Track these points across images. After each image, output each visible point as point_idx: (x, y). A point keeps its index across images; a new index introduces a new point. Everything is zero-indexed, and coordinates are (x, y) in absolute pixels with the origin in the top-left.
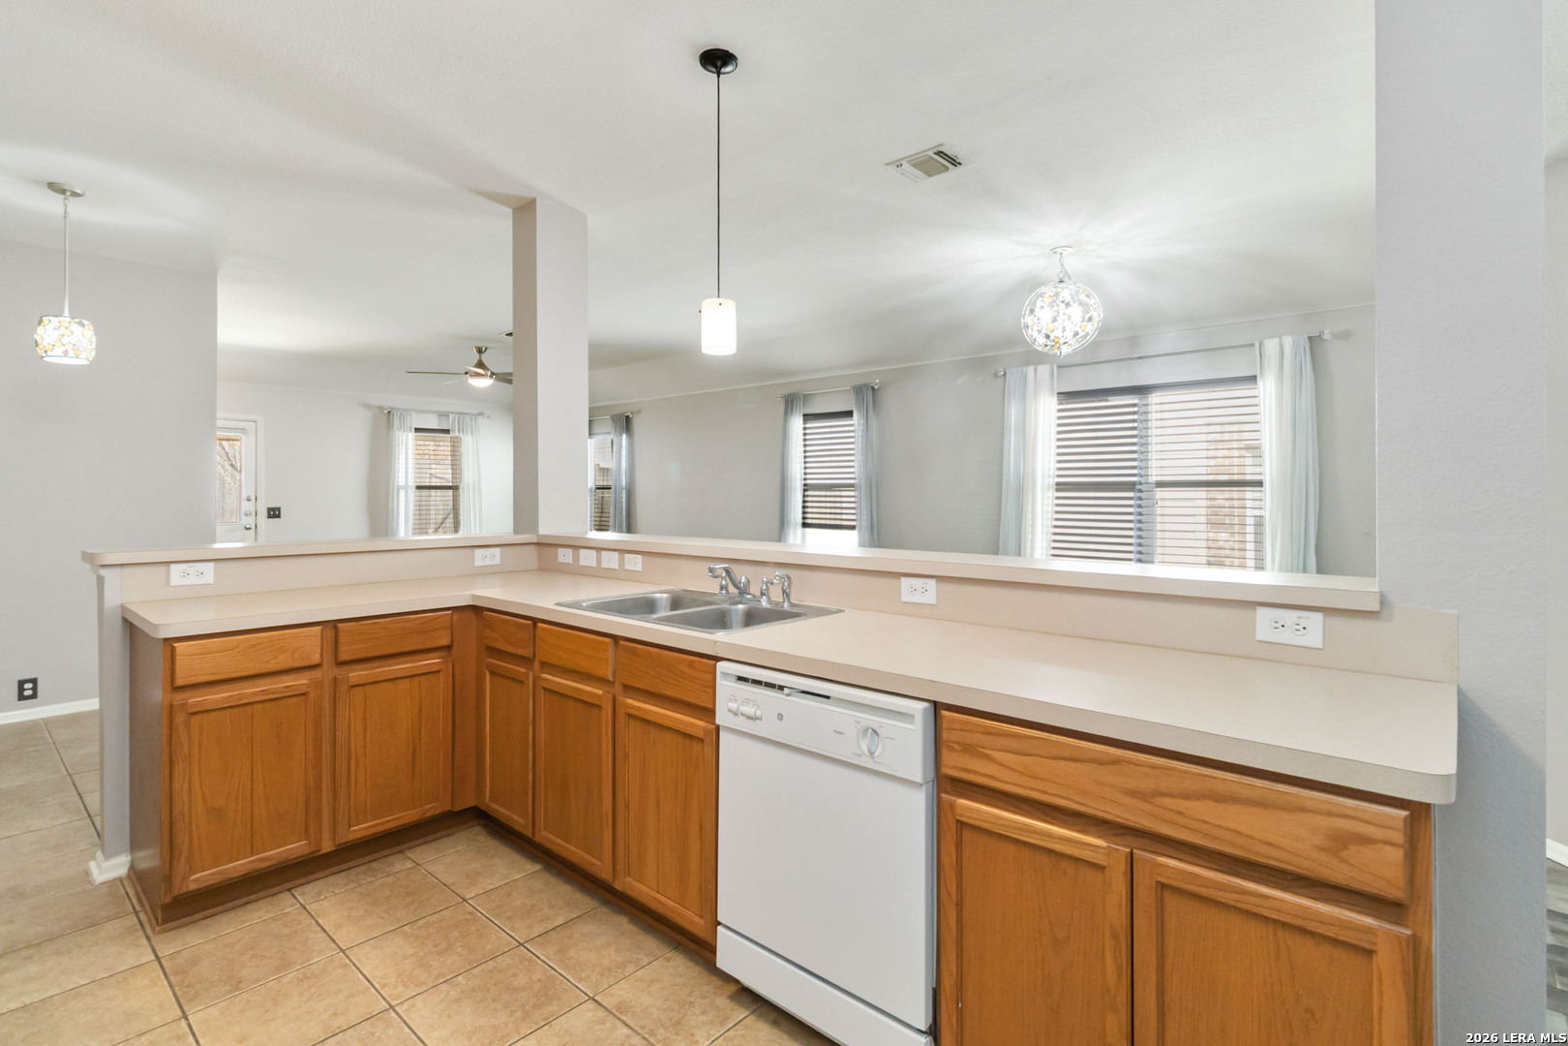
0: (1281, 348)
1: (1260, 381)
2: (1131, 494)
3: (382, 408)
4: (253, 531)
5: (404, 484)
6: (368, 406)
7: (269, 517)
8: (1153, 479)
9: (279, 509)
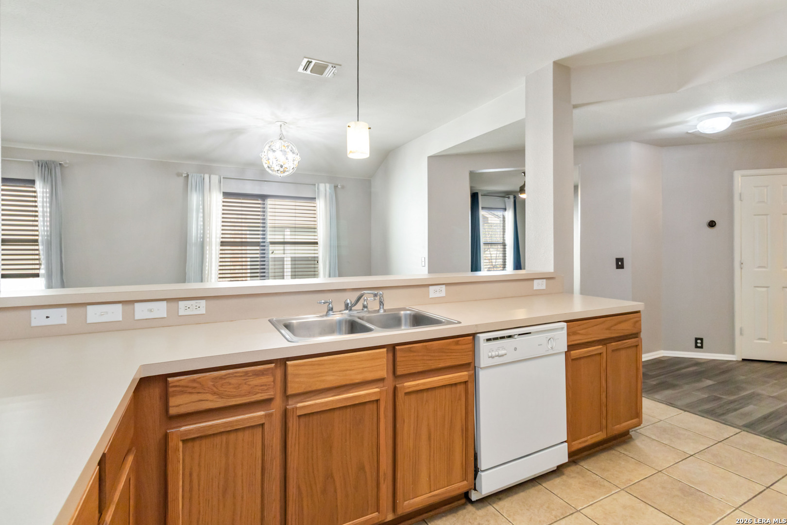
0: (324, 188)
1: (317, 201)
2: (258, 248)
8: (268, 240)
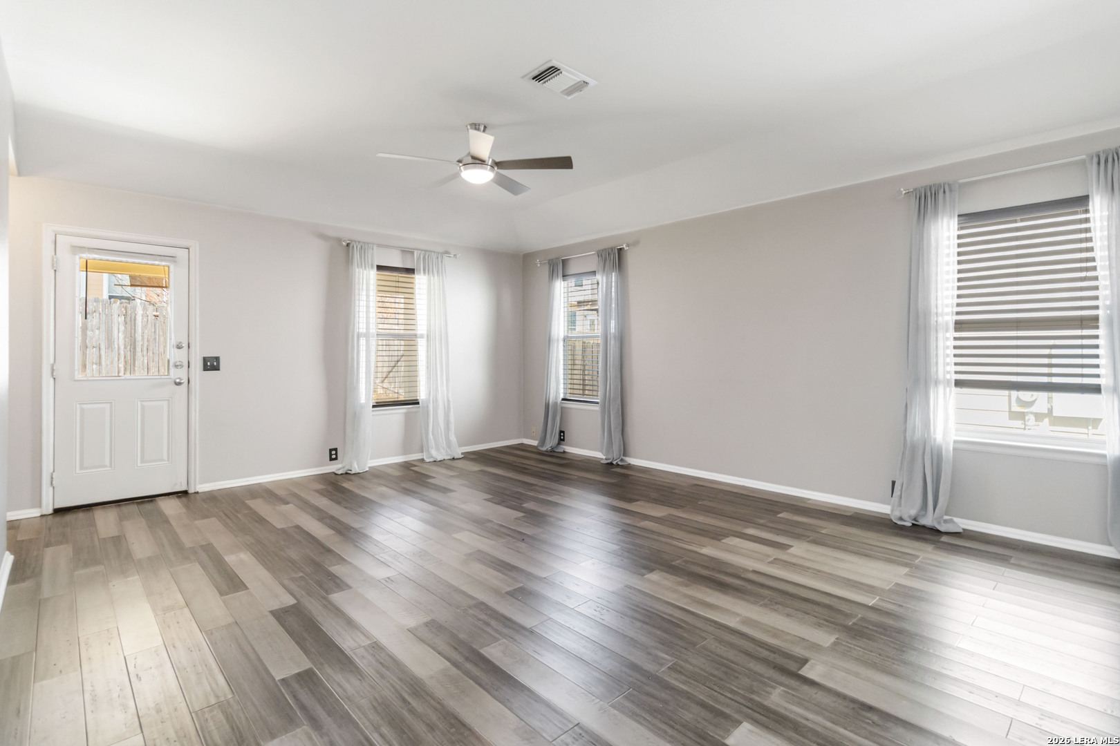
3: (339, 240)
4: (184, 386)
5: (365, 331)
6: (323, 237)
7: (206, 368)
9: (217, 359)
